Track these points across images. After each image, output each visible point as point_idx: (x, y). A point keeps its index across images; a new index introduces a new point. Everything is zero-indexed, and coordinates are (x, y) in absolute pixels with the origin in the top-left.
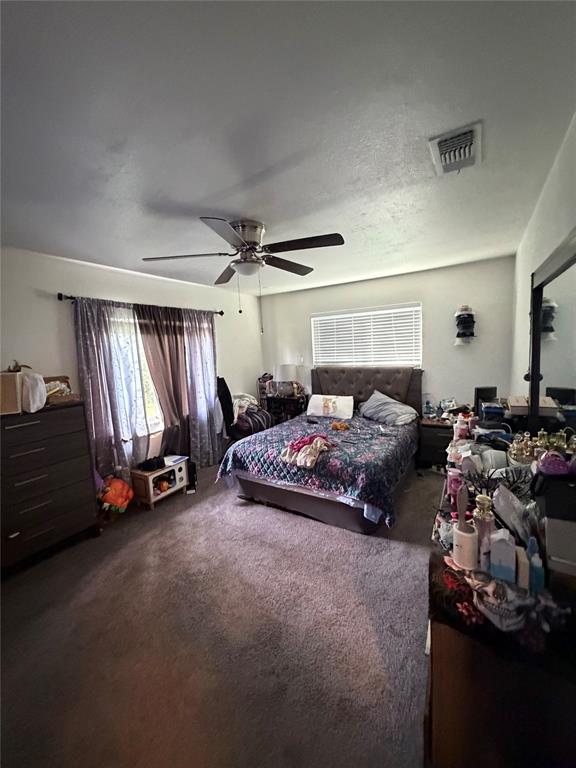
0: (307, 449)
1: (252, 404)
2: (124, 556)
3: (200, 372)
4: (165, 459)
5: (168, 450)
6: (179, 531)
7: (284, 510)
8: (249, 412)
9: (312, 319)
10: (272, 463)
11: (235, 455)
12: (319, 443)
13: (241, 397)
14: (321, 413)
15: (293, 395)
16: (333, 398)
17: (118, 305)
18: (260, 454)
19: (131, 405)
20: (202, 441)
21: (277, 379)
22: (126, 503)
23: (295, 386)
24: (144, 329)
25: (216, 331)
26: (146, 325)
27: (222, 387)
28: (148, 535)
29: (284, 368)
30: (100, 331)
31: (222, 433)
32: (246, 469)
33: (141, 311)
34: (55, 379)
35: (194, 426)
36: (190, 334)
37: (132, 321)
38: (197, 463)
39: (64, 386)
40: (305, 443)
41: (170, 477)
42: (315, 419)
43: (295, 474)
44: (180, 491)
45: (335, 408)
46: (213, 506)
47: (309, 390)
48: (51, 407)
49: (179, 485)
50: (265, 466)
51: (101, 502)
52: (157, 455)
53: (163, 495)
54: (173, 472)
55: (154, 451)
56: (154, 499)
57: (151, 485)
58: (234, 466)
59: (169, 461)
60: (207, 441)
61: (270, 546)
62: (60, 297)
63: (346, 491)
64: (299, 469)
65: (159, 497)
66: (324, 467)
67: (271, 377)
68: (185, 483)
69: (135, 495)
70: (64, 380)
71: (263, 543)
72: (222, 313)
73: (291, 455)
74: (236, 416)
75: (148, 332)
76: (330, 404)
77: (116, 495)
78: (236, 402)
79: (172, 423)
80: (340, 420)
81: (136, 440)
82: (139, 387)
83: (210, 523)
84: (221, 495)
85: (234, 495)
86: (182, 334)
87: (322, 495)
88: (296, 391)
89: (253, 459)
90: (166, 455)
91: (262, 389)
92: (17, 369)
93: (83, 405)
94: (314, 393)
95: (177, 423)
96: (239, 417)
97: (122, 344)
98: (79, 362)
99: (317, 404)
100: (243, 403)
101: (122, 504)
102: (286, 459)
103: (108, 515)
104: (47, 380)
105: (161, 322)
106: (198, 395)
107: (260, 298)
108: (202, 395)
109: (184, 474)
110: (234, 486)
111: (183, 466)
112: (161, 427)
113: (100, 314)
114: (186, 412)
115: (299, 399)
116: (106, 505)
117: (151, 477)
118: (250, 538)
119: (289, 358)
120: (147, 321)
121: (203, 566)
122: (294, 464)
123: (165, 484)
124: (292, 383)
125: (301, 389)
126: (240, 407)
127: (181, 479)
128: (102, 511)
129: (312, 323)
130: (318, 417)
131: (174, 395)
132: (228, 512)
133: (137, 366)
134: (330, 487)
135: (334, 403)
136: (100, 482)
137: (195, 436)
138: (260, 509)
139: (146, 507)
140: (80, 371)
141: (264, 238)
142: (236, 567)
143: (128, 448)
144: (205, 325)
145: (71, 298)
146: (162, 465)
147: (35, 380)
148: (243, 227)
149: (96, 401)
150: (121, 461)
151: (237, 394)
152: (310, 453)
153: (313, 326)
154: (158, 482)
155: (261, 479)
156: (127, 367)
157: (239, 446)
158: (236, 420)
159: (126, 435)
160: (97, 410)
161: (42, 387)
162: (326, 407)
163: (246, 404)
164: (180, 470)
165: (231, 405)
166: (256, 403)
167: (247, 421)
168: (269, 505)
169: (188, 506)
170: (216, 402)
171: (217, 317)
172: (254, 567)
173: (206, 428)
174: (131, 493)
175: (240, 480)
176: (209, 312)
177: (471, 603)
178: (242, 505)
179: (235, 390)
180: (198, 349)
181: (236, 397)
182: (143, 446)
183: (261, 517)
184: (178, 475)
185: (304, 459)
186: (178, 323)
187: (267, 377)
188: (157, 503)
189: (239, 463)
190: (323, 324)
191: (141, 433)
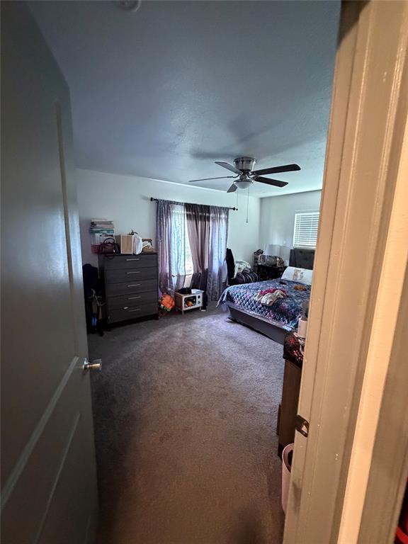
0: (269, 295)
1: (247, 267)
2: (167, 329)
3: (217, 244)
4: (192, 290)
5: (194, 286)
6: (194, 326)
7: (252, 329)
8: (244, 273)
9: (296, 215)
10: (248, 301)
11: (228, 293)
12: (278, 293)
13: (240, 263)
14: (291, 279)
15: (275, 265)
16: (302, 270)
17: (177, 203)
18: (242, 294)
19: (178, 258)
20: (213, 284)
21: (266, 253)
22: (170, 308)
23: (278, 259)
24: (189, 217)
25: (229, 220)
26: (190, 215)
27: (229, 255)
28: (179, 325)
29: (272, 247)
30: (167, 217)
31: (225, 282)
32: (234, 302)
33: (189, 207)
34: (146, 240)
35: (210, 275)
36: (213, 221)
37: (183, 212)
38: (209, 296)
39: (149, 244)
40: (269, 291)
41: (193, 299)
42: (286, 282)
43: (260, 308)
44: (198, 308)
45: (302, 277)
46: (214, 319)
47: (287, 263)
48: (143, 253)
49: (197, 305)
50: (244, 302)
51: (160, 304)
52: (188, 287)
53: (189, 308)
54: (195, 297)
55: (187, 284)
56: (184, 309)
57: (184, 302)
58: (227, 299)
59: (194, 291)
60: (216, 285)
61: (239, 343)
62: (152, 199)
63: (288, 323)
64: (263, 306)
65: (187, 309)
66: (278, 307)
67: (262, 253)
68: (201, 305)
69: (176, 305)
70: (150, 241)
71: (235, 341)
72: (234, 209)
73: (259, 297)
74: (236, 274)
75: (190, 219)
76: (299, 274)
77: (167, 302)
78: (237, 265)
79: (198, 271)
80: (303, 285)
81: (179, 276)
82: (183, 249)
83: (210, 326)
84: (219, 316)
85: (226, 317)
86: (209, 221)
87: (274, 323)
88: (278, 263)
89: (238, 296)
90: (193, 288)
91: (256, 259)
92: (133, 234)
93: (156, 254)
94: (290, 266)
95: (201, 272)
96: (238, 275)
97: (177, 225)
98: (157, 233)
99: (290, 273)
100: (241, 266)
101: (169, 307)
102: (256, 299)
103: (162, 311)
104: (143, 240)
105: (199, 213)
106: (214, 258)
107: (262, 199)
108: (217, 258)
109: (201, 300)
110: (226, 312)
111: (201, 295)
112: (192, 272)
113: (168, 208)
114: (206, 266)
115: (279, 268)
116: (162, 306)
117: (184, 297)
118: (229, 337)
119: (277, 241)
120: (191, 213)
121: (202, 343)
122: (259, 303)
123: (190, 303)
124: (276, 257)
125: (282, 262)
126: (239, 268)
127: (199, 302)
128: (160, 308)
129: (296, 217)
130: (289, 281)
131: (201, 256)
132: (220, 323)
133: (183, 237)
134: (280, 319)
135: (302, 273)
136: (160, 293)
137: (210, 281)
138: (239, 326)
139: (180, 312)
140: (157, 237)
141: (255, 167)
142: (218, 347)
143: (174, 280)
144: (223, 216)
145: (156, 200)
146: (190, 293)
147: (139, 239)
148: (243, 161)
149: (163, 253)
150: (171, 287)
151: (238, 260)
152: (271, 298)
153: (296, 219)
154: (187, 300)
155: (241, 309)
156: (178, 237)
157: (231, 289)
158: (235, 276)
159: (174, 273)
160: (162, 258)
161: (141, 242)
162: (295, 275)
163: (243, 267)
164: (199, 297)
165: (234, 266)
166: (250, 267)
167: (242, 278)
168: (244, 325)
169: (200, 317)
170: (224, 263)
171: (231, 212)
172: (227, 349)
173: (217, 278)
174: (174, 303)
175: (230, 308)
176: (226, 208)
177: (299, 351)
178: (229, 322)
179: (237, 258)
180: (217, 231)
181: (237, 262)
182: (182, 280)
183: (238, 330)
184: (198, 300)
185: (265, 300)
186: (207, 214)
187: (259, 252)
188: (186, 312)
189: (230, 298)
190: (304, 218)
191: (182, 274)
